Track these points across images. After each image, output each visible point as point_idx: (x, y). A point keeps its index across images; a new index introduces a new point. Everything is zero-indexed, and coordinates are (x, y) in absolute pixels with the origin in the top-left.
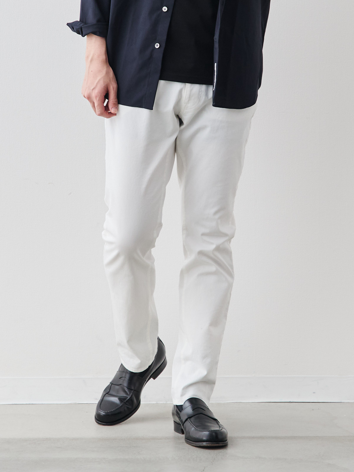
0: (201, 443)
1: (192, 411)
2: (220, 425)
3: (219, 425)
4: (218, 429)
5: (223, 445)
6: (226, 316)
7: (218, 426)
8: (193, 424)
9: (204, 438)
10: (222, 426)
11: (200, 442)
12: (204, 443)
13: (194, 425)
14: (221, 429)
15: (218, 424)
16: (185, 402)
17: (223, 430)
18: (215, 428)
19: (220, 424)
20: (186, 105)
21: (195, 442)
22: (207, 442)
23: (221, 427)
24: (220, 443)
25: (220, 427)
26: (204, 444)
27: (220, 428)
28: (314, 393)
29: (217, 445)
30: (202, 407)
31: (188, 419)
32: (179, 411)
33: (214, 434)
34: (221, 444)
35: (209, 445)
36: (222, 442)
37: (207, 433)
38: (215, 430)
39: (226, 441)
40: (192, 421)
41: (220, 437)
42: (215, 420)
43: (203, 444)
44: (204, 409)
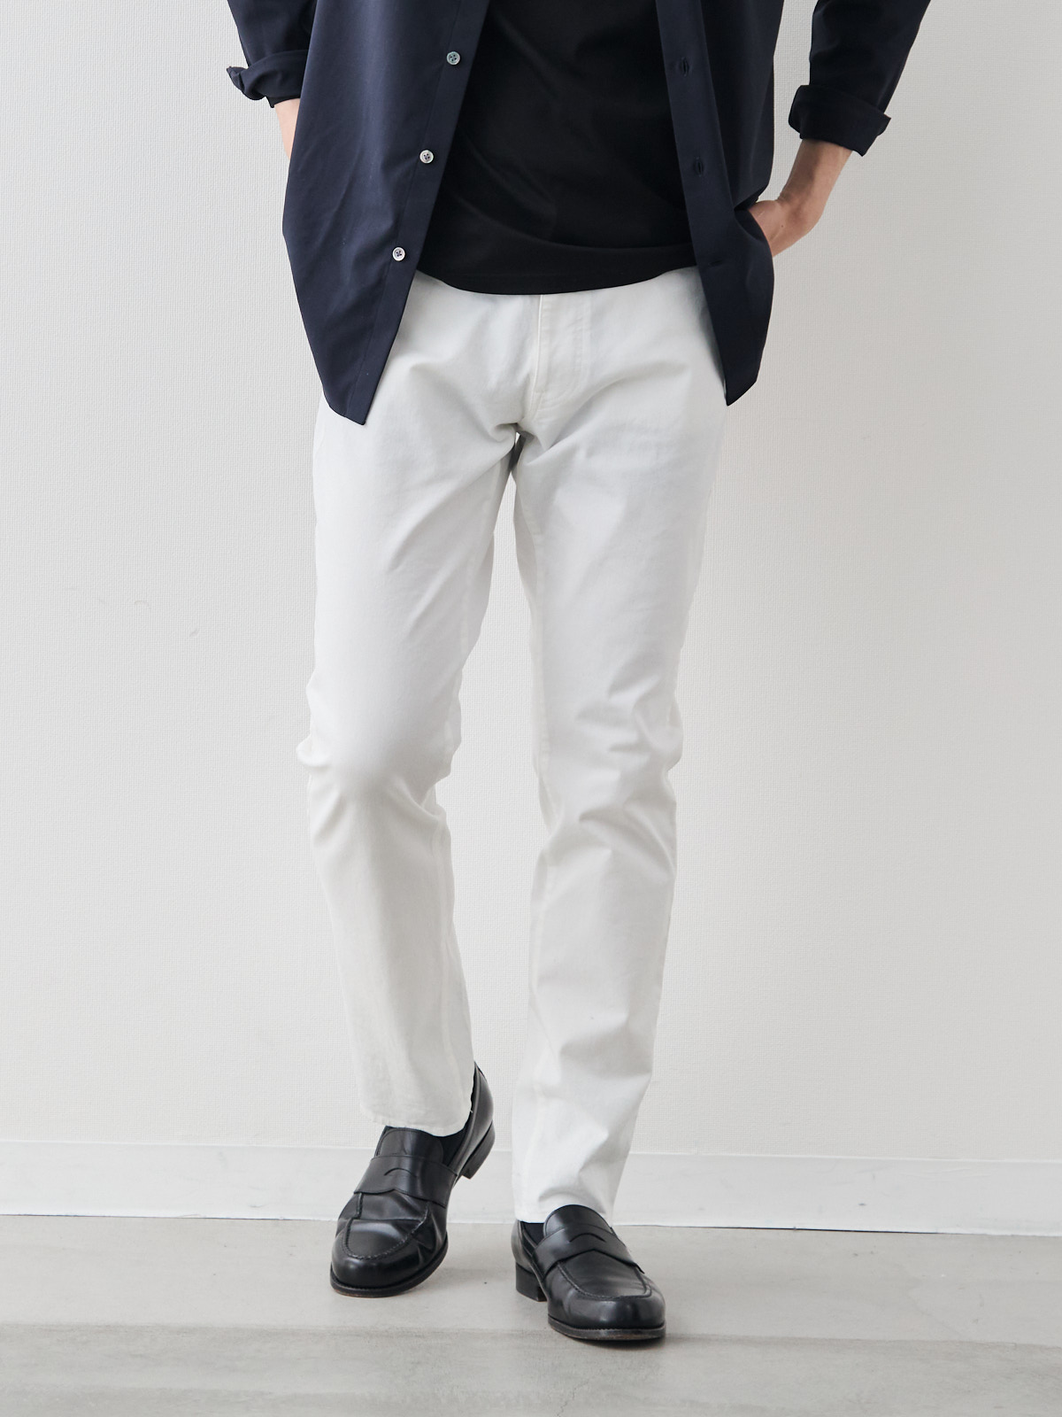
0: (595, 1331)
1: (568, 1242)
2: (645, 1280)
3: (642, 1281)
4: (638, 1293)
5: (654, 1337)
6: (659, 978)
7: (640, 1282)
8: (571, 1277)
9: (604, 1319)
10: (652, 1282)
11: (590, 1328)
12: (602, 1331)
13: (573, 1280)
14: (648, 1292)
15: (640, 1279)
16: (550, 1216)
17: (655, 1295)
18: (632, 1290)
19: (646, 1278)
20: (540, 397)
21: (578, 1327)
22: (611, 1330)
23: (648, 1287)
24: (646, 1331)
25: (644, 1285)
26: (603, 1333)
27: (645, 1289)
28: (862, 1205)
29: (639, 1337)
30: (596, 1232)
31: (559, 1266)
32: (530, 1241)
33: (628, 1307)
34: (646, 1335)
35: (614, 1337)
36: (650, 1330)
37: (610, 1304)
38: (633, 1297)
39: (662, 1325)
40: (568, 1269)
41: (644, 1315)
42: (633, 1266)
43: (599, 1333)
44: (601, 1236)
